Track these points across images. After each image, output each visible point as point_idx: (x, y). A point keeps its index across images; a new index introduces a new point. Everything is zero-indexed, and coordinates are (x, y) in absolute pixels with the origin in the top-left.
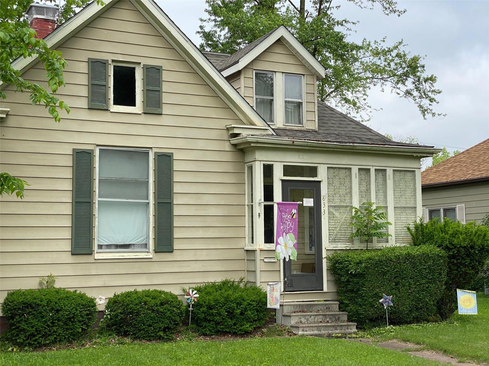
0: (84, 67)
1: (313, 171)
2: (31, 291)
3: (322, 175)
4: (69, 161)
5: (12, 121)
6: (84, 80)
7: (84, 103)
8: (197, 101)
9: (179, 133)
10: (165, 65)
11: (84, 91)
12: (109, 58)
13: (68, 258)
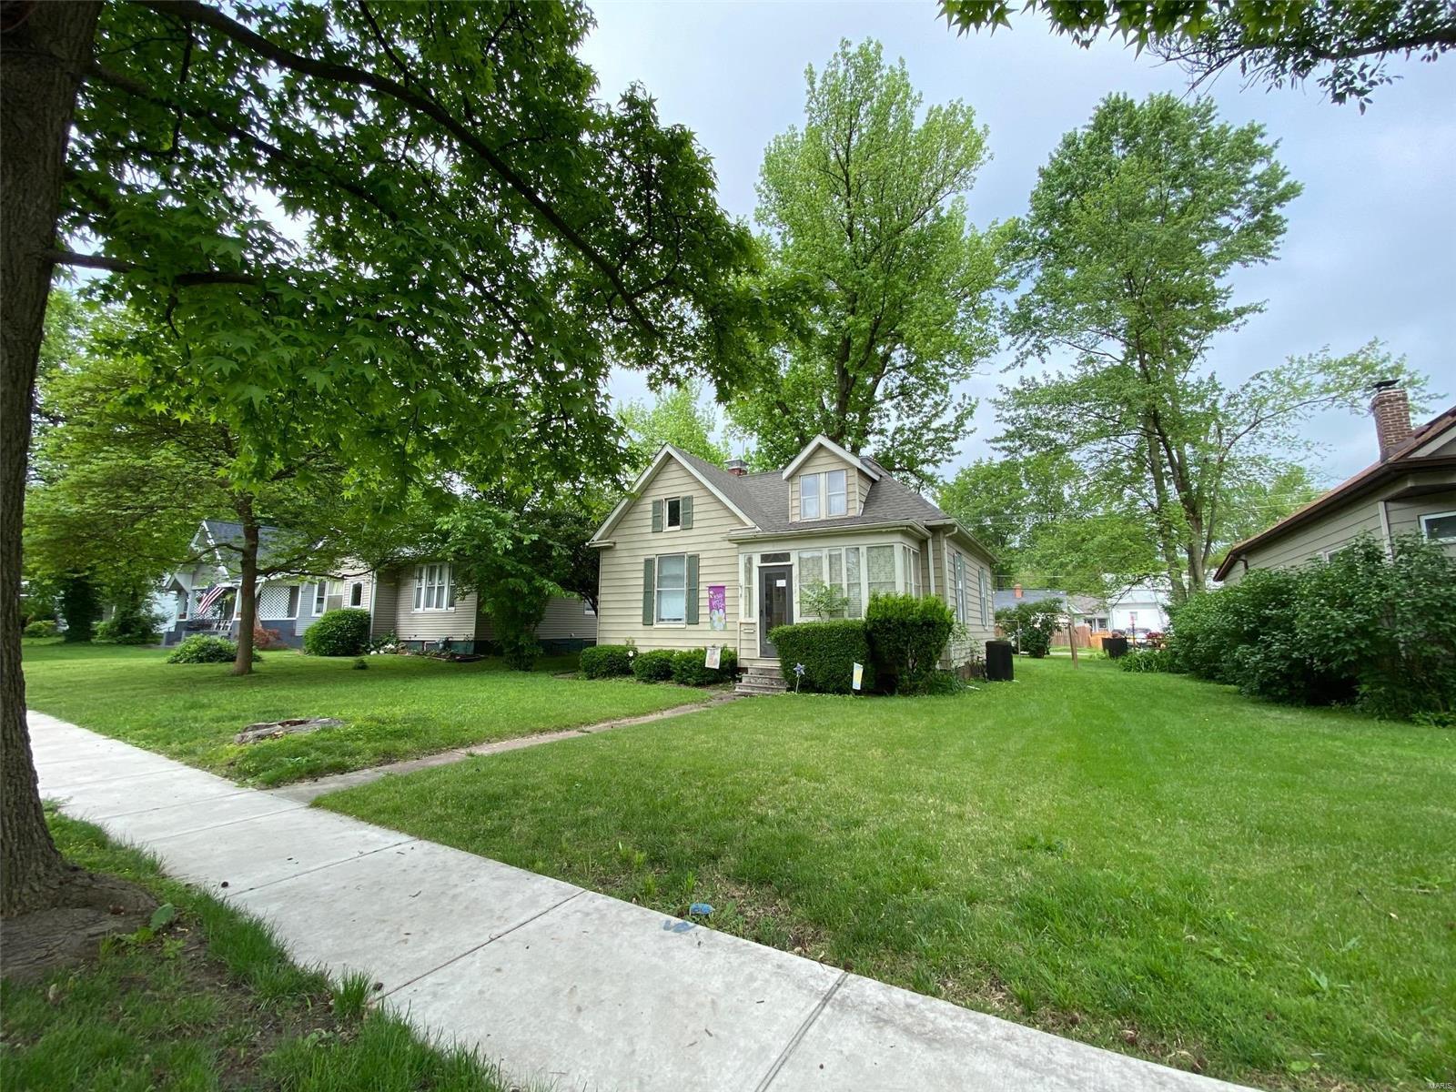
0: (650, 507)
1: (786, 557)
2: (620, 647)
3: (794, 560)
4: (642, 567)
5: (618, 547)
6: (650, 515)
7: (650, 529)
8: (713, 514)
9: (703, 539)
10: (694, 494)
11: (650, 522)
12: (663, 498)
13: (641, 627)
